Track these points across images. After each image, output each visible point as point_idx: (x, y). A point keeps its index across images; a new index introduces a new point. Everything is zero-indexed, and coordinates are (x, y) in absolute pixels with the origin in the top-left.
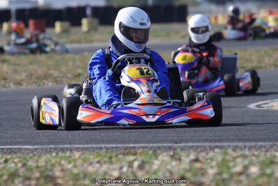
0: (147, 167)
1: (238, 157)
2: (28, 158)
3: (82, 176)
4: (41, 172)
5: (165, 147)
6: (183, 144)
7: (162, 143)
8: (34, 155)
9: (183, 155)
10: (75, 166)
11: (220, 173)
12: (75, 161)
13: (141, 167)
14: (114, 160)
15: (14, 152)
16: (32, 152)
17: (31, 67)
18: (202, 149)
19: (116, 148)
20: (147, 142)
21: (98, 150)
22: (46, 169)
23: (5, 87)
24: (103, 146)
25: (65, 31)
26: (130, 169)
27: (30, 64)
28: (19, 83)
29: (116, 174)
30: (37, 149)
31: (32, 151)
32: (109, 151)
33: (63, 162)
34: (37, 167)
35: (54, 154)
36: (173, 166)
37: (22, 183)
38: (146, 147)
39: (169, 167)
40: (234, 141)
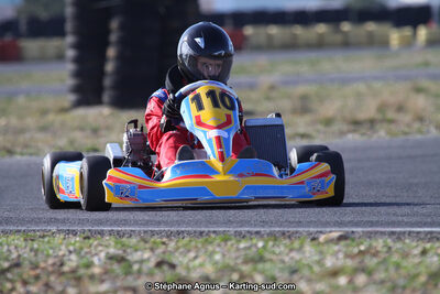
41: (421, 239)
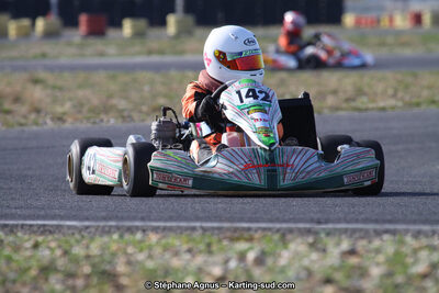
0: (269, 261)
1: (421, 248)
2: (72, 241)
3: (160, 273)
4: (93, 266)
5: (299, 230)
6: (330, 226)
7: (295, 222)
8: (83, 237)
9: (330, 243)
10: (150, 257)
11: (390, 275)
12: (150, 248)
13: (259, 261)
14: (214, 248)
15: (51, 232)
16: (80, 232)
17: (81, 93)
18: (362, 234)
19: (219, 229)
20: (271, 221)
21: (188, 232)
22: (103, 261)
23: (37, 124)
24: (198, 224)
25: (138, 35)
26: (242, 265)
27: (80, 87)
28: (60, 119)
29: (217, 271)
30: (87, 227)
31: (80, 230)
32: (208, 233)
33: (130, 250)
34: (88, 257)
35: (115, 236)
36: (312, 261)
37: (63, 282)
38: (270, 229)
39: (306, 262)
40: (414, 222)
41: (34, 232)
